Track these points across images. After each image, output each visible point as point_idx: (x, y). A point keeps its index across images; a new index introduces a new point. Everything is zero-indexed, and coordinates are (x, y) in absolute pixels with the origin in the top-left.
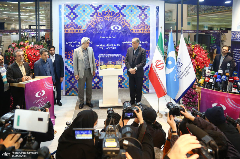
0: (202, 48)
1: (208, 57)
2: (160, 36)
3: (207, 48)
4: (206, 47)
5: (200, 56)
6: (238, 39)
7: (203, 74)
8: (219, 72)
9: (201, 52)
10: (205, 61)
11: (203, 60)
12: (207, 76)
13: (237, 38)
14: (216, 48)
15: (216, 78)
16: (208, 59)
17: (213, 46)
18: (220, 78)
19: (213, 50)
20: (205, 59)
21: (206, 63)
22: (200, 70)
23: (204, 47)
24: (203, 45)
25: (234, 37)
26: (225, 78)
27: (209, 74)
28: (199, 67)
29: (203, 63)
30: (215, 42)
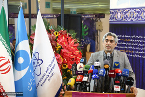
0: (70, 36)
1: (79, 50)
2: (3, 13)
3: (77, 37)
4: (75, 34)
5: (68, 49)
6: (118, 21)
7: (74, 71)
8: (95, 65)
9: (69, 42)
10: (75, 55)
11: (73, 54)
12: (80, 72)
13: (117, 18)
14: (88, 43)
15: (92, 75)
16: (80, 53)
17: (85, 40)
18: (97, 73)
19: (85, 46)
20: (75, 53)
21: (76, 59)
22: (69, 71)
23: (73, 34)
24: (71, 31)
25: (113, 18)
26: (103, 73)
27: (81, 69)
28: (67, 66)
29: (72, 59)
30: (87, 33)
